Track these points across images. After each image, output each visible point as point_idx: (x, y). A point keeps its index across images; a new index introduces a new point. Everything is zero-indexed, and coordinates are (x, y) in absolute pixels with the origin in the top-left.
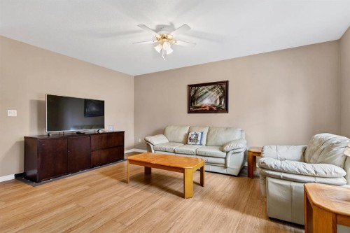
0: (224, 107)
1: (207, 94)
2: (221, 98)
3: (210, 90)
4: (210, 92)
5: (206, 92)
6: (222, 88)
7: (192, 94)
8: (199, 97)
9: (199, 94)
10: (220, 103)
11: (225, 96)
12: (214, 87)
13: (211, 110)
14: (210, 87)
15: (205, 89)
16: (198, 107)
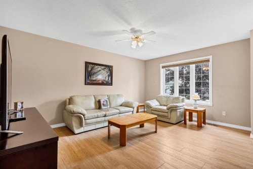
0: (110, 82)
1: (101, 72)
2: (109, 76)
3: (102, 69)
4: (102, 71)
5: (100, 71)
6: (110, 70)
7: (89, 69)
8: (95, 73)
9: (95, 71)
10: (108, 79)
11: (111, 75)
12: (105, 68)
13: (103, 83)
14: (103, 67)
15: (100, 68)
16: (94, 81)
